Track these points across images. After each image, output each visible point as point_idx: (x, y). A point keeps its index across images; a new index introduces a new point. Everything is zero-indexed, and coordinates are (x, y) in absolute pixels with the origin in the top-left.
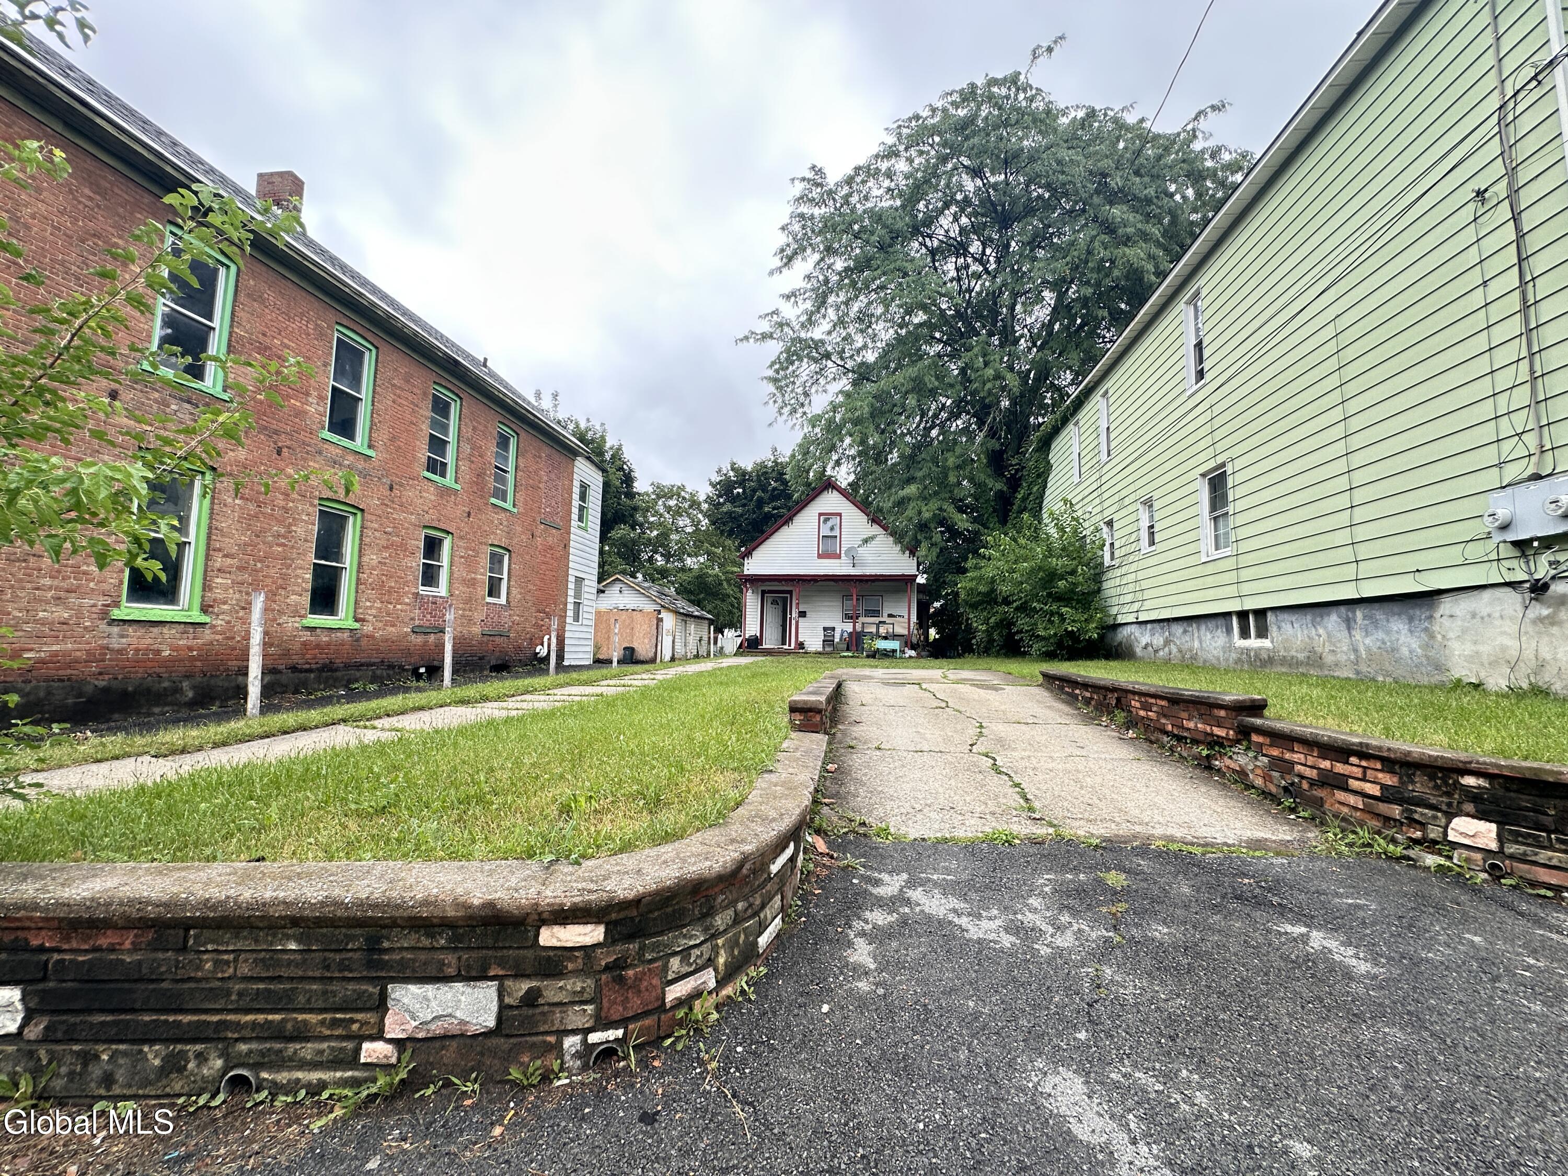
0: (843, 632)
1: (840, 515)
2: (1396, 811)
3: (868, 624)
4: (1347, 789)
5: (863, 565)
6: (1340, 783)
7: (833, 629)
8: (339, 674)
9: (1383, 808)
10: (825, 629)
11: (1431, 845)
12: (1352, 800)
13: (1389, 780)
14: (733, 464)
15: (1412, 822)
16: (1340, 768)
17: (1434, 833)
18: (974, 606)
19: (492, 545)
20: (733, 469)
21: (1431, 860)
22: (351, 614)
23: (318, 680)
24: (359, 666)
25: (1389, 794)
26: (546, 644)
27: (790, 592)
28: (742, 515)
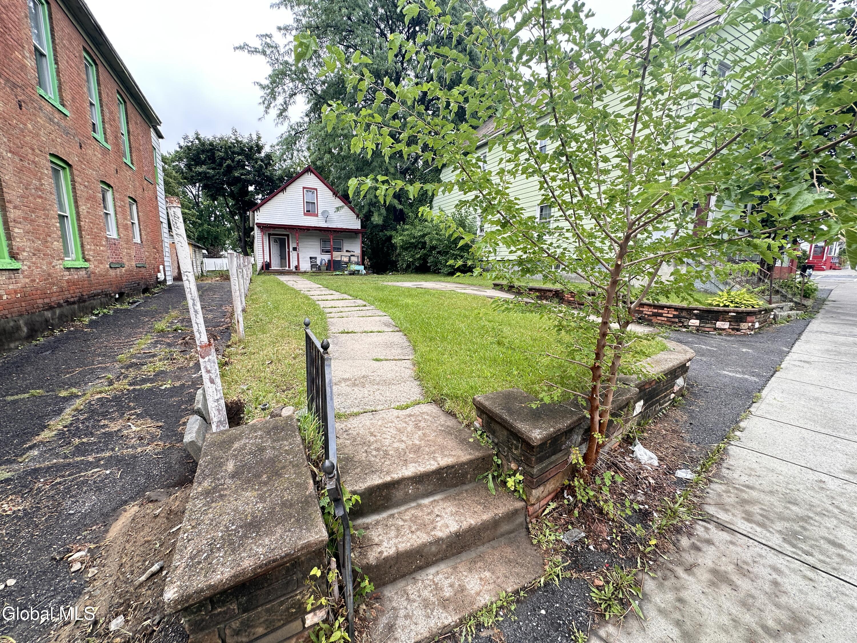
0: (322, 260)
1: (316, 190)
2: (677, 320)
3: (337, 256)
4: (662, 316)
5: (331, 221)
6: (661, 315)
7: (316, 258)
8: (87, 304)
9: (673, 320)
10: (311, 258)
11: (685, 327)
12: (663, 319)
13: (675, 313)
14: (197, 134)
15: (680, 322)
16: (660, 311)
17: (685, 324)
18: (406, 249)
19: (130, 197)
20: (197, 138)
21: (684, 330)
22: (81, 256)
23: (81, 310)
24: (94, 296)
25: (675, 316)
26: (162, 271)
27: (288, 236)
28: (213, 176)
